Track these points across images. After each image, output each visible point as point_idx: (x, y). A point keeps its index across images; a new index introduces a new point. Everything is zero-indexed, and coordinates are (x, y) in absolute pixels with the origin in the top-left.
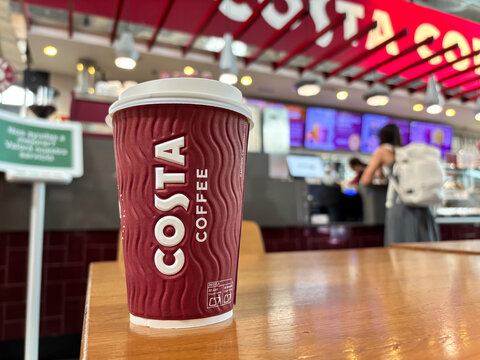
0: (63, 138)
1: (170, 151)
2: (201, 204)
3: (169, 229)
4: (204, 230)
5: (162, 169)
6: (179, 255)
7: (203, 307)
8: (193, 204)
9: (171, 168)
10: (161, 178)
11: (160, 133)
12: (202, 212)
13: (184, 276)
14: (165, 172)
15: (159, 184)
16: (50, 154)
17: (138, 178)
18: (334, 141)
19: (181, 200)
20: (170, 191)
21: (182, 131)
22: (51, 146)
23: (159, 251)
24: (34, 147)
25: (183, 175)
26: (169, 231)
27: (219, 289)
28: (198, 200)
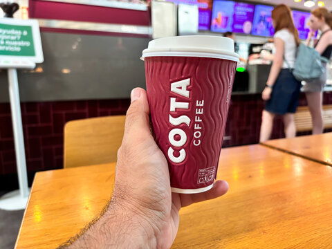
0: (25, 33)
1: (180, 88)
2: (197, 123)
3: (177, 136)
4: (198, 139)
5: (175, 99)
6: (182, 152)
7: (195, 182)
8: (193, 122)
9: (180, 99)
10: (174, 105)
11: (175, 75)
12: (198, 128)
13: (185, 165)
14: (176, 101)
15: (172, 109)
16: (17, 46)
17: (160, 103)
18: (233, 26)
19: (185, 119)
20: (179, 113)
21: (189, 75)
22: (17, 40)
23: (170, 149)
24: (5, 40)
25: (187, 104)
26: (177, 138)
27: (206, 173)
28: (196, 120)
